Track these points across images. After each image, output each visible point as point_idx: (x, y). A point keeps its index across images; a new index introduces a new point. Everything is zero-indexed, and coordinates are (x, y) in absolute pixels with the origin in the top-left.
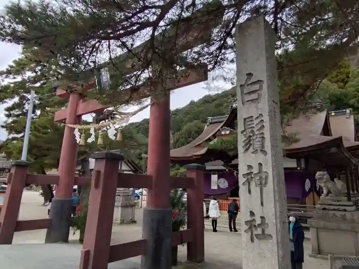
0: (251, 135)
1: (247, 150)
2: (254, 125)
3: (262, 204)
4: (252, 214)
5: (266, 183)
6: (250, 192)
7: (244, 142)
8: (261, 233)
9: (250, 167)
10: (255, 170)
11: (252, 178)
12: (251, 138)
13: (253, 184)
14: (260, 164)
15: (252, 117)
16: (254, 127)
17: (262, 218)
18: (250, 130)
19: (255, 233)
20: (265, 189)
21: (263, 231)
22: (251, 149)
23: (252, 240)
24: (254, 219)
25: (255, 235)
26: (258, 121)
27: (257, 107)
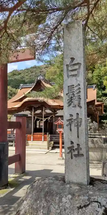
0: (73, 96)
1: (69, 105)
2: (74, 91)
3: (78, 137)
4: (72, 143)
5: (81, 125)
6: (71, 130)
7: (68, 100)
8: (77, 153)
9: (71, 115)
10: (75, 117)
11: (72, 121)
12: (73, 98)
13: (73, 125)
14: (78, 114)
15: (73, 85)
17: (78, 145)
18: (72, 93)
19: (73, 153)
20: (80, 128)
21: (78, 152)
22: (72, 105)
23: (72, 158)
24: (73, 146)
25: (74, 155)
26: (77, 88)
27: (76, 79)
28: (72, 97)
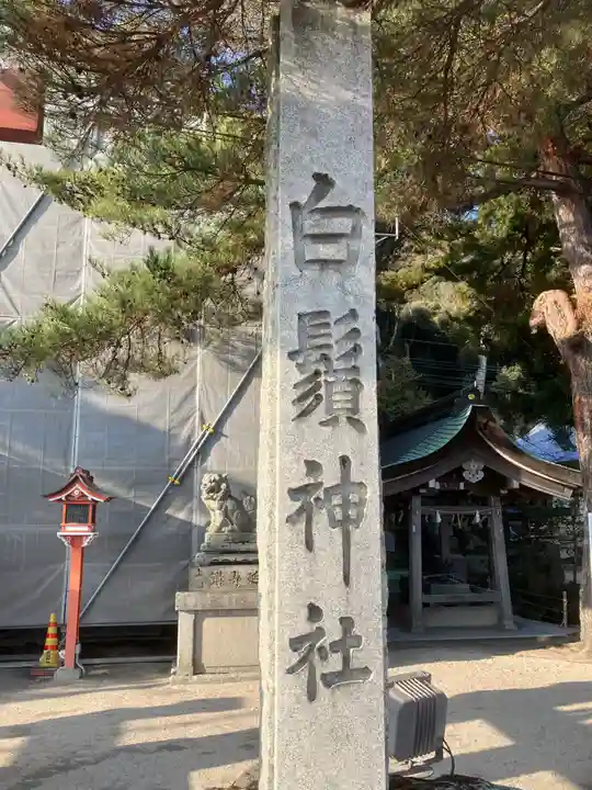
0: (322, 369)
1: (303, 414)
2: (332, 342)
3: (347, 579)
4: (314, 612)
5: (360, 516)
6: (309, 545)
7: (295, 386)
8: (339, 667)
9: (313, 467)
10: (330, 476)
11: (317, 499)
12: (322, 378)
13: (321, 519)
14: (344, 461)
15: (325, 313)
16: (328, 346)
17: (345, 621)
18: (316, 355)
19: (321, 669)
20: (356, 535)
21: (346, 660)
22: (320, 413)
23: (312, 696)
24: (320, 629)
25: (324, 676)
26: (343, 329)
27: (341, 285)
28: (317, 373)
